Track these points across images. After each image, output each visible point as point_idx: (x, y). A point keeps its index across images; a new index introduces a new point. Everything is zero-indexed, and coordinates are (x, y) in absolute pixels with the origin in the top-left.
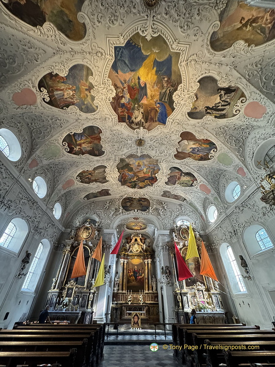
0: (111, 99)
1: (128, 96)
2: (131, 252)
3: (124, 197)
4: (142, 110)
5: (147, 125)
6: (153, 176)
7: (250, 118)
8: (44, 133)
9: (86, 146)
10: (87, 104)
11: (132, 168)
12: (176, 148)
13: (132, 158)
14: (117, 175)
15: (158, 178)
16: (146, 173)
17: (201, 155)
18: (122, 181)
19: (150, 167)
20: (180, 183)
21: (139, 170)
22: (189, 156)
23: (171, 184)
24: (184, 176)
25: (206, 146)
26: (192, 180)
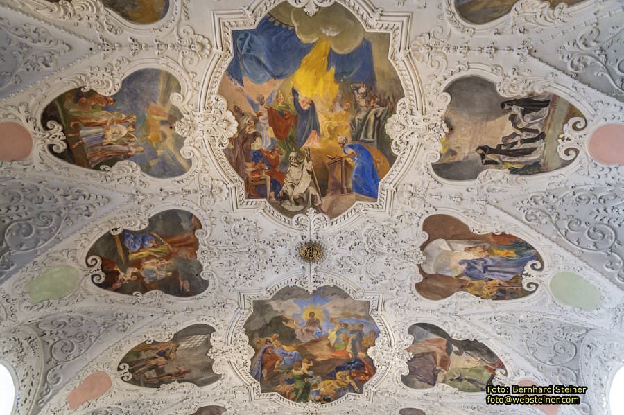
0: (226, 141)
1: (269, 133)
4: (308, 165)
5: (326, 202)
6: (361, 355)
7: (612, 167)
8: (38, 232)
9: (155, 268)
10: (162, 157)
11: (293, 331)
12: (418, 265)
13: (292, 300)
14: (245, 357)
15: (376, 363)
16: (336, 346)
17: (496, 281)
18: (262, 375)
19: (346, 325)
20: (452, 380)
21: (313, 338)
22: (462, 287)
23: (422, 383)
24: (457, 353)
25: (507, 253)
26: (487, 367)
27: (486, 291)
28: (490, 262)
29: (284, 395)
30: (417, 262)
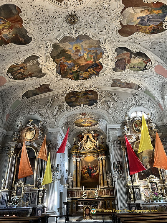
2: (84, 149)
3: (68, 92)
6: (97, 62)
9: (7, 33)
11: (70, 55)
12: (119, 21)
13: (67, 42)
14: (53, 67)
15: (103, 65)
16: (87, 59)
17: (152, 26)
18: (61, 73)
19: (90, 51)
20: (131, 68)
21: (78, 57)
22: (138, 30)
23: (120, 70)
24: (134, 58)
25: (158, 12)
26: (144, 62)
27: (147, 31)
28: (150, 17)
29: (70, 79)
30: (119, 20)
